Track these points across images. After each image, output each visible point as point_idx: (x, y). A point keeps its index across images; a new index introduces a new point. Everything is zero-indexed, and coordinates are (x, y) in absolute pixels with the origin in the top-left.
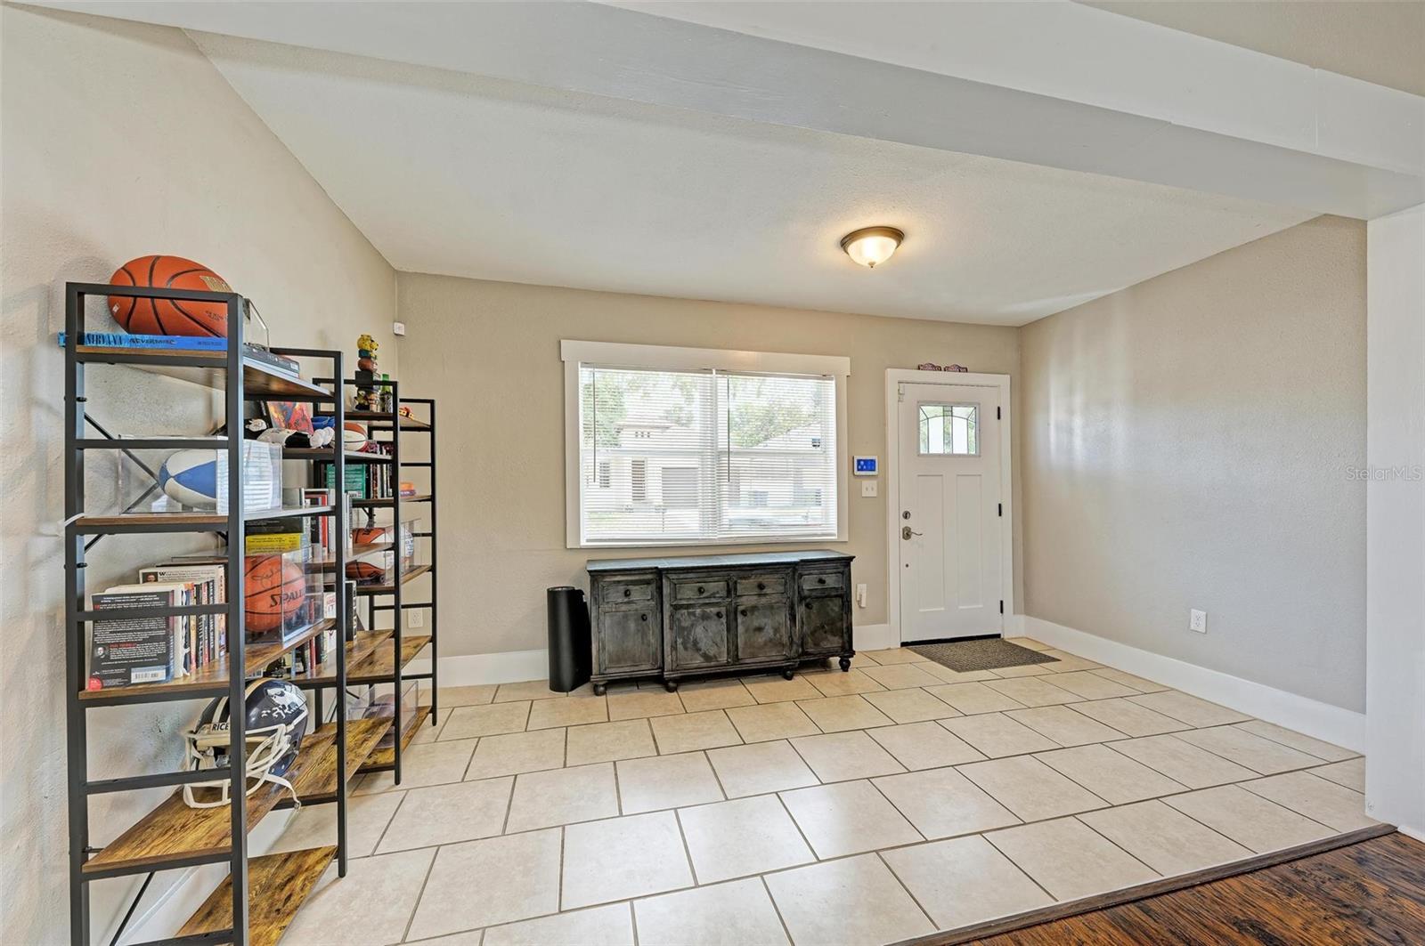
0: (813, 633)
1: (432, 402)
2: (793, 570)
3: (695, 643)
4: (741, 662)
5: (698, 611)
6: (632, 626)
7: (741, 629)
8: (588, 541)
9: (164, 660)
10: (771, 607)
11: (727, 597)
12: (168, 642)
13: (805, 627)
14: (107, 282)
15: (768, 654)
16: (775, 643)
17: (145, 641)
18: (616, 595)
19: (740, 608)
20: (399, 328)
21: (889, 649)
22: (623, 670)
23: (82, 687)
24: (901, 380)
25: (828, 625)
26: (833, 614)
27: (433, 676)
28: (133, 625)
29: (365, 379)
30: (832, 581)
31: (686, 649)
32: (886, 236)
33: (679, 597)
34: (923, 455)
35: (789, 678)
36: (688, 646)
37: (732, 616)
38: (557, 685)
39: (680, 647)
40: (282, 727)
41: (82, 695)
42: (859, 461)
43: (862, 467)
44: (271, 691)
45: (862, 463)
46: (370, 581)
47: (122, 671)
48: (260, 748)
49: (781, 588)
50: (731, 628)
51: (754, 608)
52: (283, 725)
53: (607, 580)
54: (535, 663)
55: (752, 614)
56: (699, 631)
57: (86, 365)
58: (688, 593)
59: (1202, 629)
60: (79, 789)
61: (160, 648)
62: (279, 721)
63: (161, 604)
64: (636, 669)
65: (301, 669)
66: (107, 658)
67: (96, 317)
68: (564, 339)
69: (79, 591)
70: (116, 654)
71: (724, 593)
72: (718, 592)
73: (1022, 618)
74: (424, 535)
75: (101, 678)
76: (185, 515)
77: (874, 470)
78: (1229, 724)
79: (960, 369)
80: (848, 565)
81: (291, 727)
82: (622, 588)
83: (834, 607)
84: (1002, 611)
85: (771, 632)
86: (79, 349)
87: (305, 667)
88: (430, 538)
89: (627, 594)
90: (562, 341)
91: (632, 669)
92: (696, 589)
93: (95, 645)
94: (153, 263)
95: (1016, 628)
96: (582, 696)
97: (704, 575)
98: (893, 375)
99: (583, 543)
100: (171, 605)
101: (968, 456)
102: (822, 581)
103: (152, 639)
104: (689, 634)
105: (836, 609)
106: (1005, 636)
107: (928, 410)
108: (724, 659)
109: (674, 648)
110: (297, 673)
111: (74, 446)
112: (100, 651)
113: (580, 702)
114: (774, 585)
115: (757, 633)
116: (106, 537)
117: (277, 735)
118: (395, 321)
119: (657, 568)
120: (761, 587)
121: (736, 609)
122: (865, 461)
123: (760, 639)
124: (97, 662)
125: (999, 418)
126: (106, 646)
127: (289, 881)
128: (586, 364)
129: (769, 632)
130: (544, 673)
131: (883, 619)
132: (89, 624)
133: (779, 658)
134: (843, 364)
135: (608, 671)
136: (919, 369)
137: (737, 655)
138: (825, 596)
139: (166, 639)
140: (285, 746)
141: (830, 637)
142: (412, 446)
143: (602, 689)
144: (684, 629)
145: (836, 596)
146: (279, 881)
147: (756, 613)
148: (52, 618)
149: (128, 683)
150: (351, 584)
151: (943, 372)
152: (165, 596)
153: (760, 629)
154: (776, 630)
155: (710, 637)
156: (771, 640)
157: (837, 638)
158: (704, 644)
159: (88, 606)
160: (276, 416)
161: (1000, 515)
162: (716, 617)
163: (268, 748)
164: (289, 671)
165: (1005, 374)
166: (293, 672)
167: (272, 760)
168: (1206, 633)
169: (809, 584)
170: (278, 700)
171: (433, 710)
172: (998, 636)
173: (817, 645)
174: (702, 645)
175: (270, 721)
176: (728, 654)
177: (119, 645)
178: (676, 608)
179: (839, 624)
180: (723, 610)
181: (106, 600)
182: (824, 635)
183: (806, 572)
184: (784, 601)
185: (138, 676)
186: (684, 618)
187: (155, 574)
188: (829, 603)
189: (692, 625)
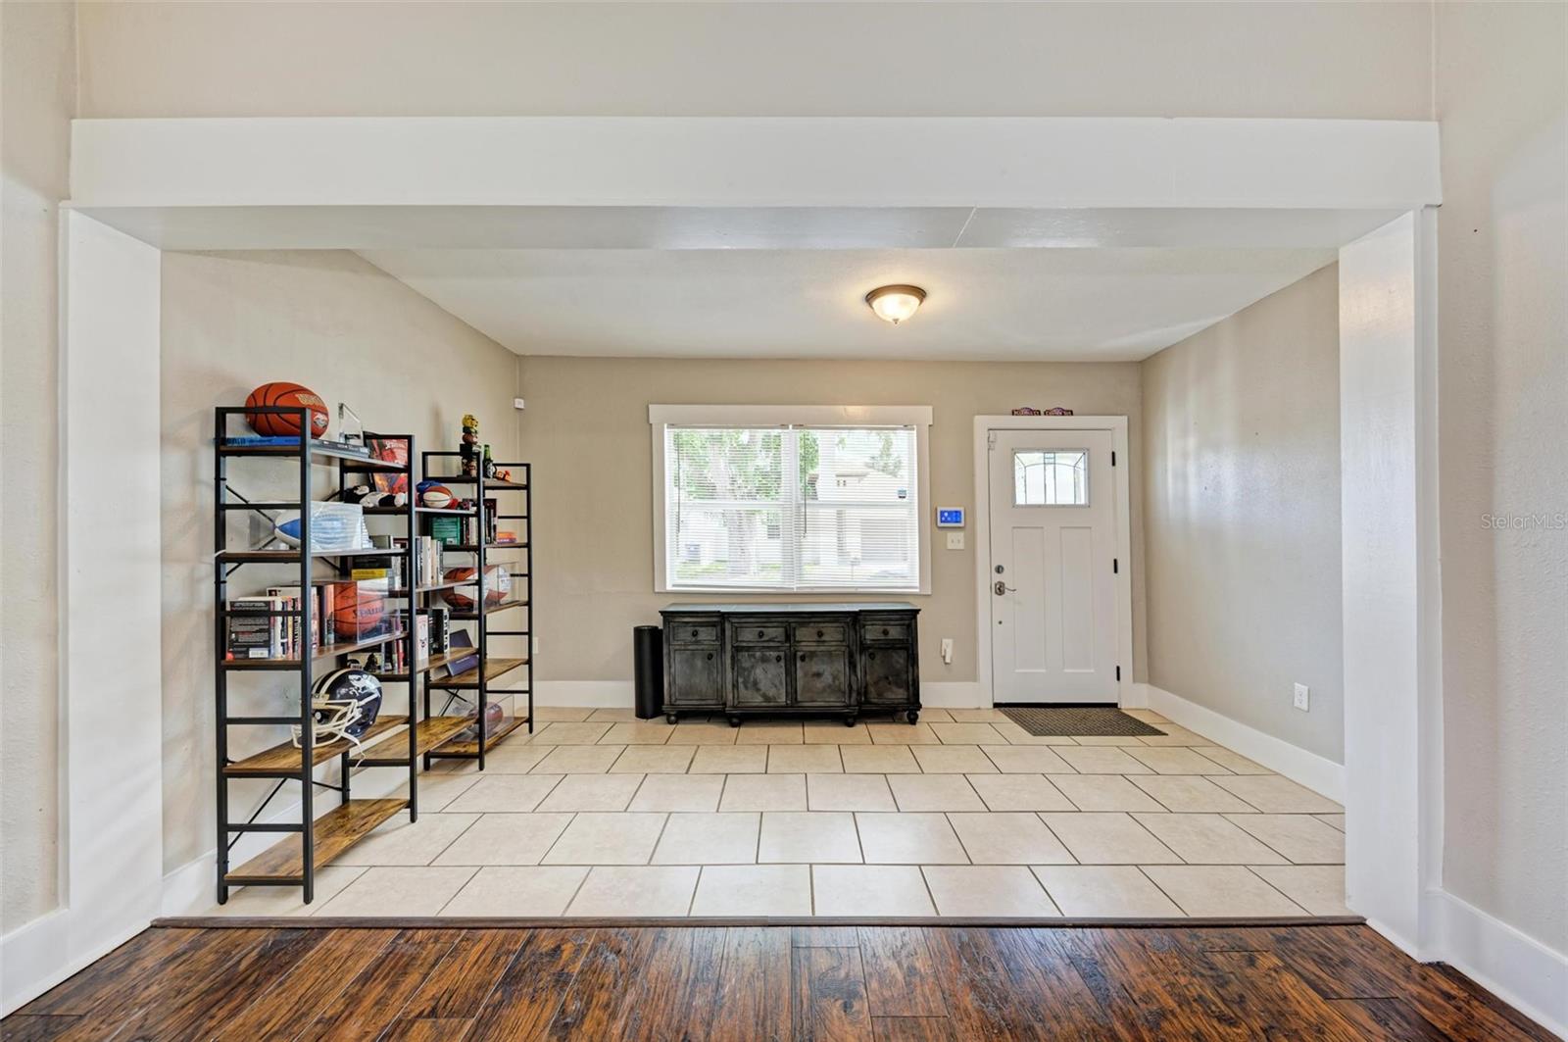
0: (876, 683)
1: (528, 466)
2: (856, 619)
3: (755, 683)
4: (800, 704)
5: (758, 654)
6: (699, 663)
7: (800, 673)
8: (674, 586)
9: (267, 644)
10: (830, 654)
11: (786, 642)
12: (270, 634)
13: (868, 677)
14: (243, 405)
15: (827, 699)
16: (832, 689)
17: (257, 632)
18: (685, 635)
19: (799, 654)
20: (520, 403)
21: (979, 709)
22: (691, 702)
23: (224, 657)
24: (991, 427)
25: (892, 676)
26: (898, 666)
27: (530, 692)
28: (250, 621)
29: (467, 450)
30: (895, 633)
31: (746, 688)
32: (905, 293)
33: (740, 639)
34: (1022, 506)
35: (851, 725)
36: (749, 685)
37: (790, 661)
38: (642, 713)
39: (741, 686)
40: (354, 701)
41: (223, 662)
42: (942, 513)
43: (946, 519)
44: (350, 677)
45: (946, 514)
46: (462, 609)
47: (244, 649)
48: (339, 714)
49: (840, 637)
50: (790, 674)
51: (813, 654)
52: (356, 700)
53: (677, 620)
54: (623, 693)
55: (811, 660)
56: (759, 672)
57: (227, 458)
58: (748, 635)
59: (1305, 706)
60: (222, 721)
61: (264, 637)
62: (354, 696)
63: (266, 608)
64: (703, 703)
65: (390, 667)
66: (237, 641)
67: (236, 428)
68: (651, 403)
69: (222, 597)
70: (243, 639)
71: (783, 638)
72: (776, 637)
73: (1144, 688)
74: (522, 575)
75: (233, 652)
76: (291, 552)
77: (960, 522)
78: (1310, 814)
79: (1064, 412)
80: (915, 618)
81: (363, 703)
82: (690, 629)
83: (899, 659)
84: (1118, 679)
85: (830, 680)
86: (223, 448)
87: (393, 666)
88: (527, 578)
89: (695, 634)
90: (650, 406)
91: (698, 703)
92: (757, 633)
93: (231, 632)
94: (267, 389)
95: (1135, 699)
96: (657, 723)
97: (764, 620)
98: (982, 423)
99: (669, 588)
100: (272, 609)
101: (1074, 506)
102: (885, 633)
103: (260, 631)
104: (749, 676)
105: (902, 661)
106: (1124, 706)
107: (1023, 458)
108: (782, 699)
109: (735, 686)
110: (386, 671)
111: (220, 508)
112: (233, 636)
113: (657, 727)
114: (832, 633)
115: (815, 678)
116: (245, 565)
117: (351, 707)
118: (517, 397)
119: (719, 612)
120: (820, 634)
121: (795, 655)
122: (950, 513)
123: (819, 684)
124: (232, 641)
125: (1114, 464)
126: (237, 633)
127: (370, 815)
128: (672, 425)
129: (827, 678)
130: (629, 701)
131: (973, 676)
132: (228, 618)
133: (838, 704)
134: (926, 413)
135: (678, 702)
136: (1013, 414)
137: (796, 699)
138: (889, 646)
139: (268, 631)
140: (357, 715)
141: (895, 689)
142: (508, 502)
143: (673, 718)
144: (744, 669)
145: (900, 648)
146: (364, 814)
147: (815, 659)
148: (208, 614)
149: (247, 657)
150: (442, 610)
151: (1042, 417)
152: (268, 603)
153: (818, 675)
154: (835, 678)
155: (768, 681)
156: (830, 686)
157: (901, 691)
158: (764, 685)
159: (228, 608)
160: (380, 482)
161: (1116, 571)
162: (775, 661)
163: (344, 715)
164: (379, 668)
165: (1121, 415)
166: (383, 669)
167: (345, 723)
168: (1308, 711)
169: (872, 633)
170: (354, 683)
171: (530, 720)
172: (1115, 705)
173: (880, 695)
174: (761, 686)
175: (347, 696)
176: (787, 696)
177: (243, 633)
178: (737, 649)
179: (905, 677)
180: (782, 654)
181: (238, 604)
182: (889, 686)
183: (869, 623)
184: (843, 649)
185: (254, 653)
186: (745, 660)
187: (275, 591)
188: (894, 654)
189: (752, 667)
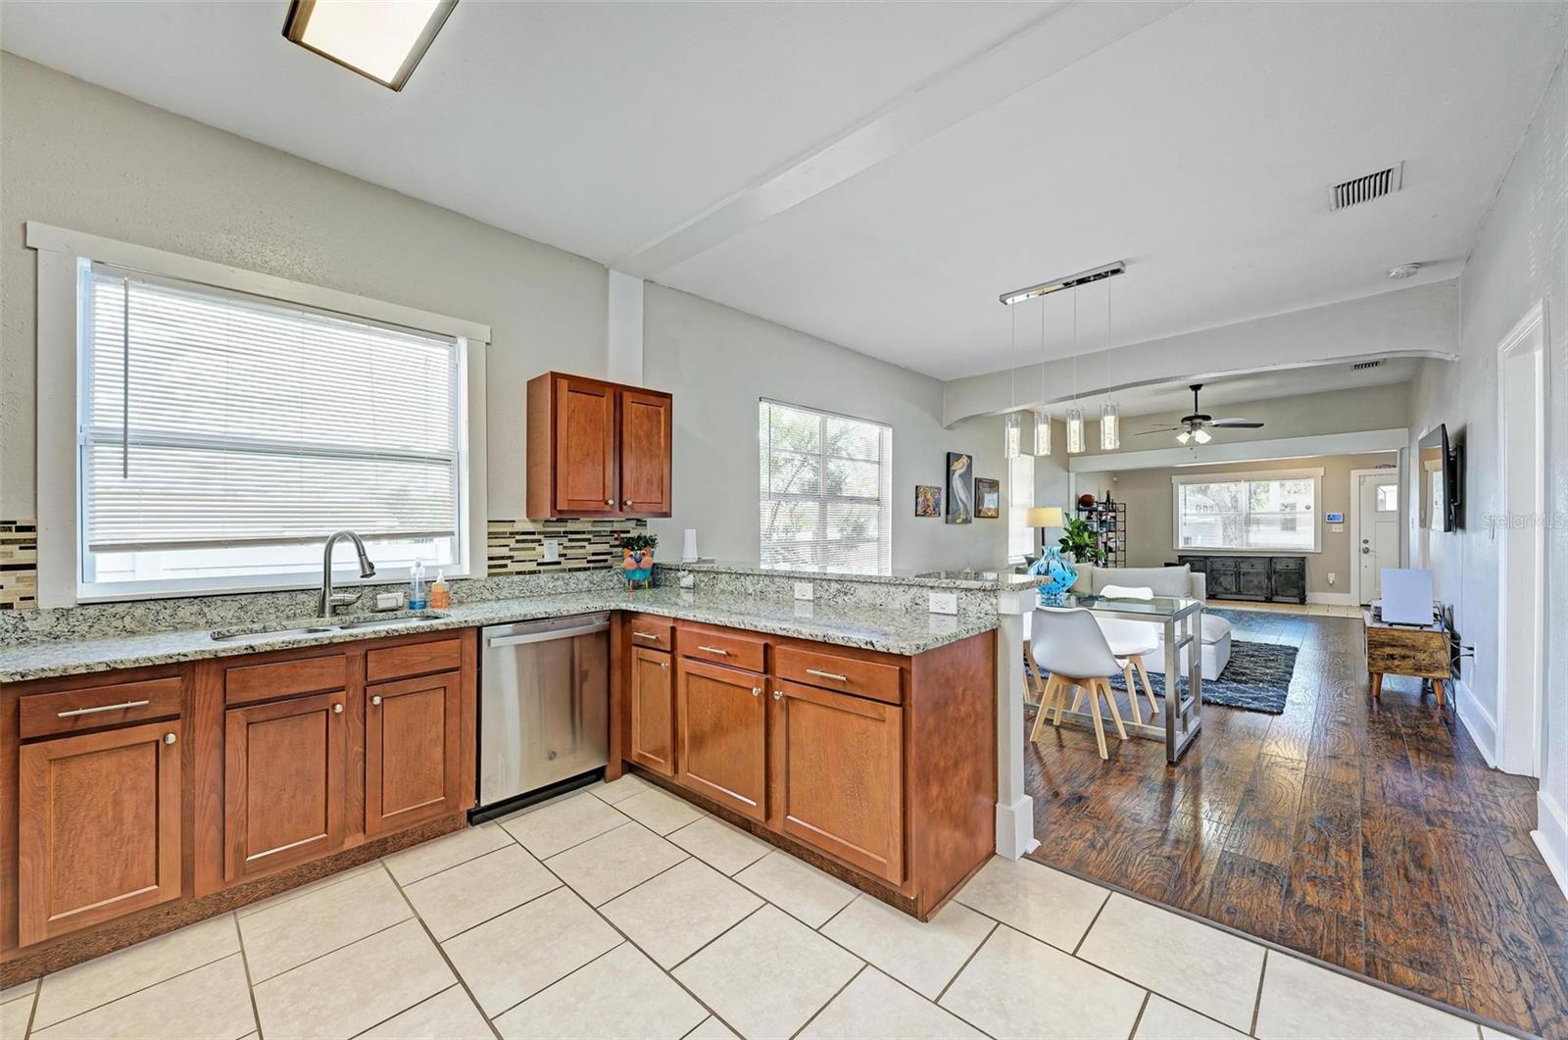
2: (1271, 560)
4: (1242, 593)
5: (1222, 572)
7: (1242, 580)
10: (1257, 573)
15: (1256, 591)
16: (1259, 587)
19: (1242, 572)
24: (1362, 475)
33: (1213, 567)
34: (1381, 511)
36: (1217, 584)
39: (1213, 584)
42: (1329, 516)
43: (1332, 518)
53: (1185, 559)
55: (1248, 575)
56: (1222, 579)
77: (1340, 520)
80: (1303, 560)
82: (1190, 562)
85: (1257, 583)
90: (1172, 476)
92: (1221, 564)
98: (1356, 473)
102: (1288, 566)
104: (1218, 580)
105: (1295, 578)
115: (1250, 583)
120: (1253, 565)
122: (1334, 516)
123: (1252, 585)
131: (1347, 591)
134: (1321, 471)
136: (1375, 468)
138: (1290, 573)
141: (1291, 589)
144: (1215, 578)
145: (1295, 573)
153: (1251, 581)
154: (1260, 582)
155: (1227, 582)
156: (1256, 586)
157: (1295, 590)
162: (1230, 575)
169: (1280, 566)
179: (1297, 584)
183: (1279, 562)
184: (1265, 571)
186: (1216, 574)
189: (1219, 577)
